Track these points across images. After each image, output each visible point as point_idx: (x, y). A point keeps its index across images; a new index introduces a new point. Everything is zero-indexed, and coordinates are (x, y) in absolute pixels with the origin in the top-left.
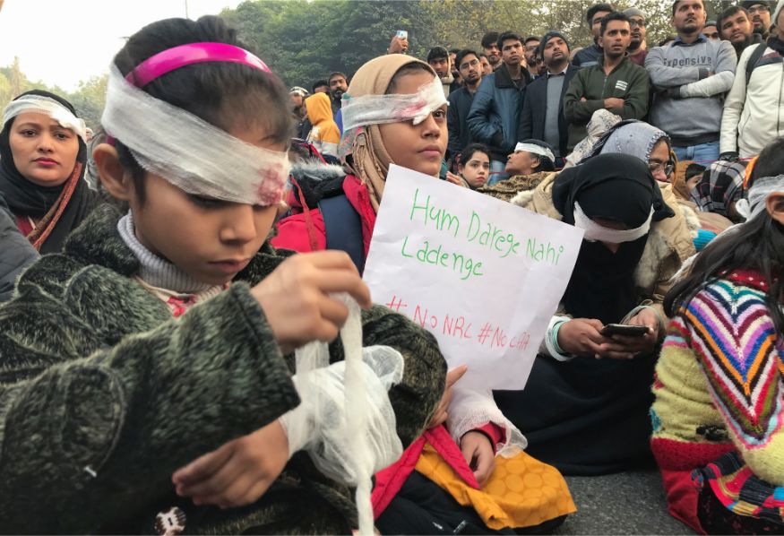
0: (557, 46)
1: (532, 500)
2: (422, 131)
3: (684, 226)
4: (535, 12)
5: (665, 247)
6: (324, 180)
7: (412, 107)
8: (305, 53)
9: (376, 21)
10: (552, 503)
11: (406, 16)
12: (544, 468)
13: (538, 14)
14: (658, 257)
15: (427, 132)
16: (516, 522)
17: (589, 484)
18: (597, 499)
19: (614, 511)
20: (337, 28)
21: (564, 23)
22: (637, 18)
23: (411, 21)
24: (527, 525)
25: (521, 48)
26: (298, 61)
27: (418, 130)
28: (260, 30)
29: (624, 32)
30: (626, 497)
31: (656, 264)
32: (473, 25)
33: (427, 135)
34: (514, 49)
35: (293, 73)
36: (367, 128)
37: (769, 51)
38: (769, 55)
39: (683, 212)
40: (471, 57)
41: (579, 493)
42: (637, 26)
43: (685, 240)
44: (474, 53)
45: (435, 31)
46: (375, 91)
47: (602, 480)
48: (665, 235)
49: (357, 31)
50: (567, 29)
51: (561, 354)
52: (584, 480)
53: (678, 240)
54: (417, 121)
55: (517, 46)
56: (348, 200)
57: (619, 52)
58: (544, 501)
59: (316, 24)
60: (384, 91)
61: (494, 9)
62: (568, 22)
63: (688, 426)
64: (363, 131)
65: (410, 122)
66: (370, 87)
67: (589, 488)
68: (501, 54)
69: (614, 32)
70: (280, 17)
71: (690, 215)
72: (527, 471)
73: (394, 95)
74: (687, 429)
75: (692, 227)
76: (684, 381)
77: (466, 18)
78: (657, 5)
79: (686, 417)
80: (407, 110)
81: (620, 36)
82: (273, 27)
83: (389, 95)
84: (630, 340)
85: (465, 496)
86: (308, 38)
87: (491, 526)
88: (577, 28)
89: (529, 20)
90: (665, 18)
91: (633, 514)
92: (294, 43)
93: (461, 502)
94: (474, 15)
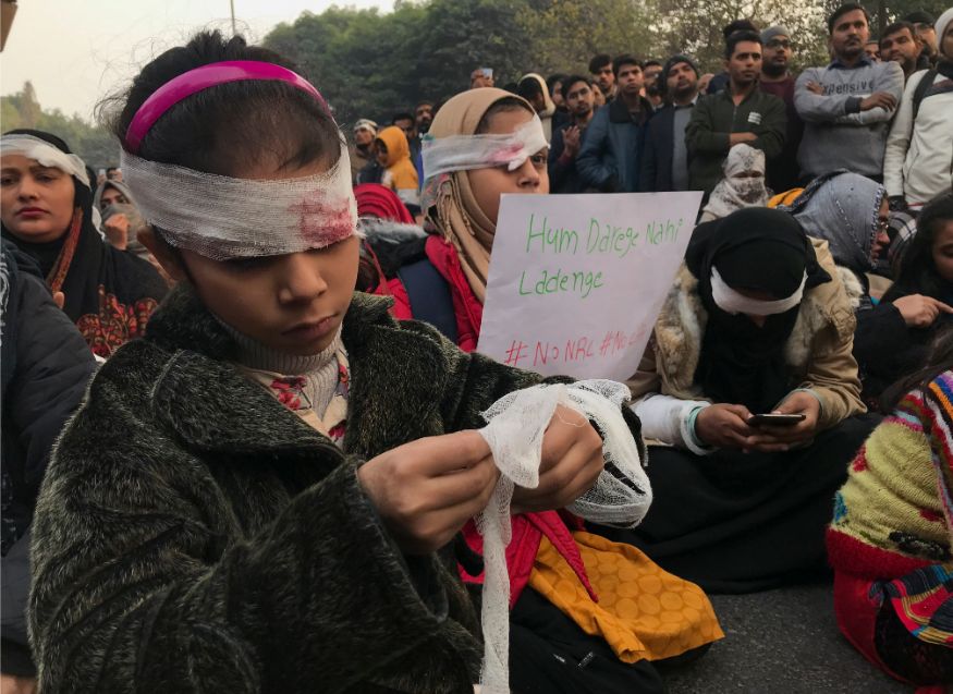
0: (682, 73)
1: (671, 625)
2: (519, 179)
3: (842, 292)
4: (653, 28)
5: (819, 317)
6: (401, 242)
7: (506, 149)
8: (377, 78)
9: (462, 40)
10: (695, 629)
11: (497, 34)
12: (684, 586)
13: (657, 31)
14: (812, 330)
15: (523, 180)
16: (653, 653)
17: (735, 603)
18: (747, 622)
19: (768, 637)
20: (415, 49)
21: (688, 42)
22: (781, 38)
23: (505, 39)
24: (666, 656)
25: (640, 75)
26: (368, 87)
27: (513, 178)
28: (322, 50)
29: (756, 56)
30: (782, 620)
31: (809, 337)
32: (580, 45)
33: (525, 184)
34: (632, 76)
35: (362, 102)
36: (453, 174)
37: (939, 78)
38: (940, 83)
39: (842, 275)
40: (581, 85)
41: (724, 616)
42: (782, 48)
43: (843, 309)
44: (584, 80)
45: (533, 51)
46: (462, 131)
47: (752, 599)
48: (819, 304)
49: (440, 51)
50: (692, 49)
51: (700, 447)
52: (730, 599)
53: (836, 308)
54: (512, 166)
55: (635, 72)
56: (434, 266)
57: (750, 79)
58: (686, 626)
59: (391, 44)
60: (473, 131)
61: (605, 25)
62: (694, 40)
63: (881, 527)
64: (448, 178)
65: (504, 167)
66: (457, 125)
67: (737, 609)
68: (616, 82)
69: (744, 56)
70: (346, 35)
71: (850, 279)
72: (664, 589)
73: (486, 135)
74: (879, 530)
75: (851, 294)
76: (901, 470)
77: (571, 36)
78: (800, 21)
79: (883, 515)
80: (501, 153)
81: (751, 60)
82: (338, 47)
83: (479, 136)
84: (781, 431)
85: (594, 624)
86: (379, 60)
87: (624, 660)
88: (704, 48)
89: (647, 38)
90: (810, 35)
91: (790, 641)
92: (363, 67)
93: (589, 630)
94: (580, 32)
